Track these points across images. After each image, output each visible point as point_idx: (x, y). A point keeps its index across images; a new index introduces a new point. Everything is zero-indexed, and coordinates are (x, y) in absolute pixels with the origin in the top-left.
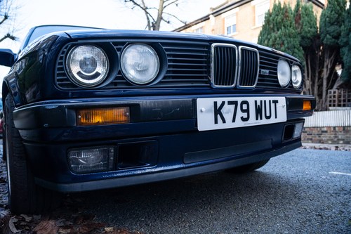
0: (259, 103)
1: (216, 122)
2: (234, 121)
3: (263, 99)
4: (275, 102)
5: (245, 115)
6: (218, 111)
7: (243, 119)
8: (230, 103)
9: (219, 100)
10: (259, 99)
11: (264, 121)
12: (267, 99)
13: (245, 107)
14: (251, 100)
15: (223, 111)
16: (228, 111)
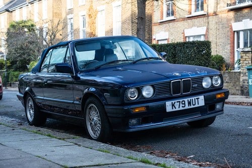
0: (189, 100)
1: (173, 109)
2: (179, 107)
3: (191, 98)
4: (198, 99)
5: (184, 105)
6: (173, 105)
7: (183, 107)
8: (177, 102)
9: (173, 102)
10: (189, 99)
11: (192, 107)
12: (193, 98)
13: (183, 102)
14: (186, 100)
15: (175, 105)
16: (177, 105)
